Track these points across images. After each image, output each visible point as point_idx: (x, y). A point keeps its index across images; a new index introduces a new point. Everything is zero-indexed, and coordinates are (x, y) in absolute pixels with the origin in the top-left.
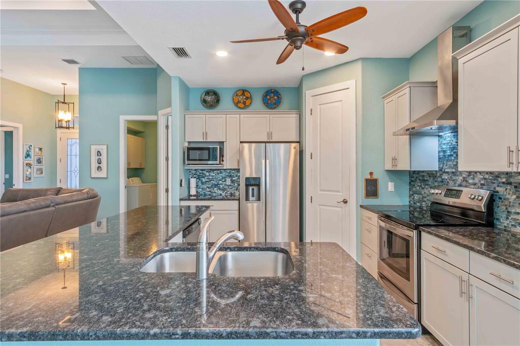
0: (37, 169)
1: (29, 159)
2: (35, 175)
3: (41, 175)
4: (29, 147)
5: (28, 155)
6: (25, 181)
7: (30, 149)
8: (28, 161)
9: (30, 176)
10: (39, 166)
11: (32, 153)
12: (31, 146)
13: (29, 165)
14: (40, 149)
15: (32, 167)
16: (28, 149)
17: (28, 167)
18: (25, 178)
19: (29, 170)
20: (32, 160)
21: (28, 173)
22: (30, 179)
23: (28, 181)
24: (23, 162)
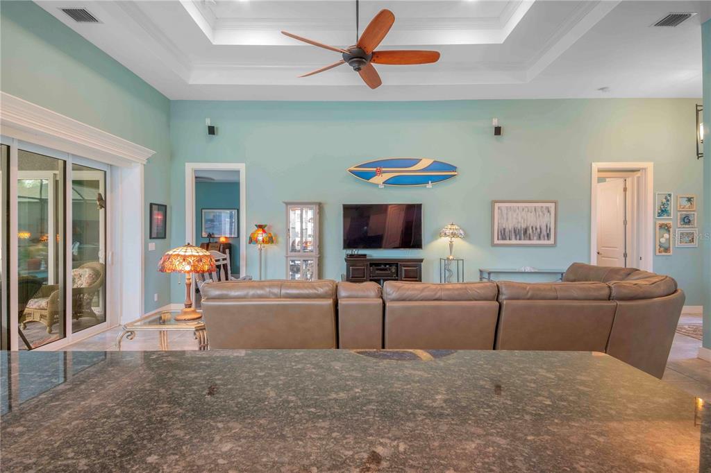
0: (682, 234)
1: (665, 217)
2: (676, 243)
3: (691, 245)
4: (666, 198)
5: (663, 211)
6: (658, 254)
7: (668, 201)
8: (664, 220)
9: (666, 246)
10: (687, 229)
11: (672, 208)
12: (670, 195)
13: (666, 228)
14: (689, 200)
15: (671, 230)
16: (664, 201)
17: (663, 231)
18: (658, 247)
19: (666, 236)
20: (673, 219)
21: (663, 240)
22: (667, 250)
23: (664, 254)
24: (655, 223)
